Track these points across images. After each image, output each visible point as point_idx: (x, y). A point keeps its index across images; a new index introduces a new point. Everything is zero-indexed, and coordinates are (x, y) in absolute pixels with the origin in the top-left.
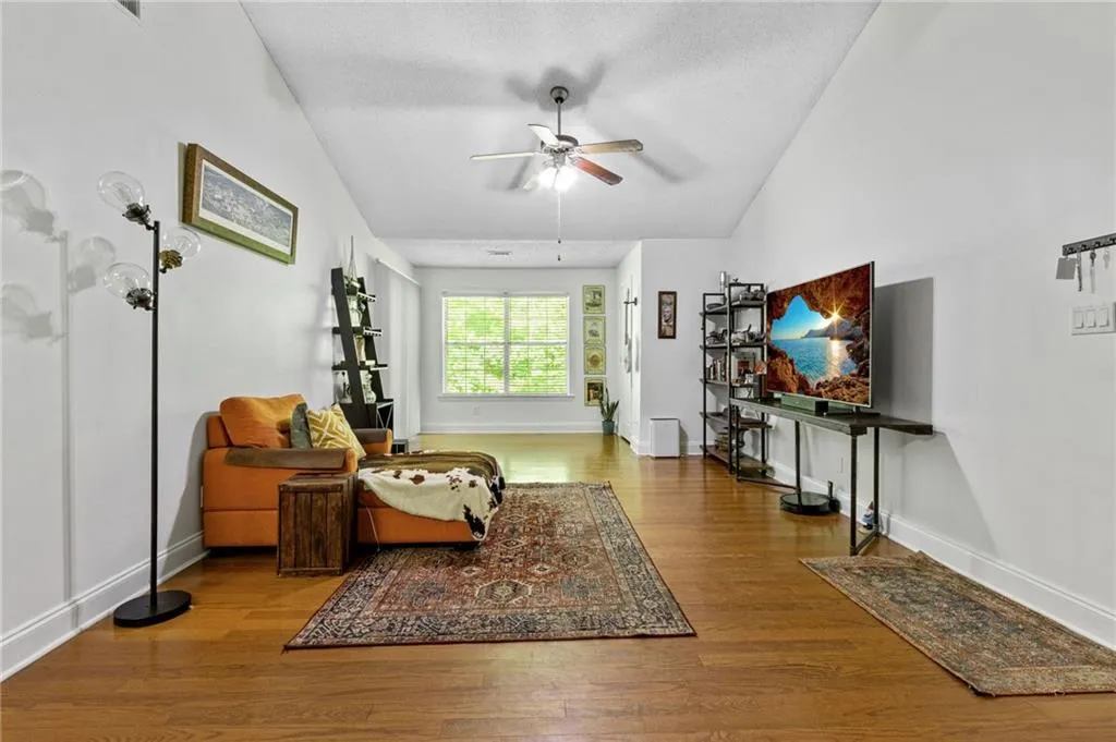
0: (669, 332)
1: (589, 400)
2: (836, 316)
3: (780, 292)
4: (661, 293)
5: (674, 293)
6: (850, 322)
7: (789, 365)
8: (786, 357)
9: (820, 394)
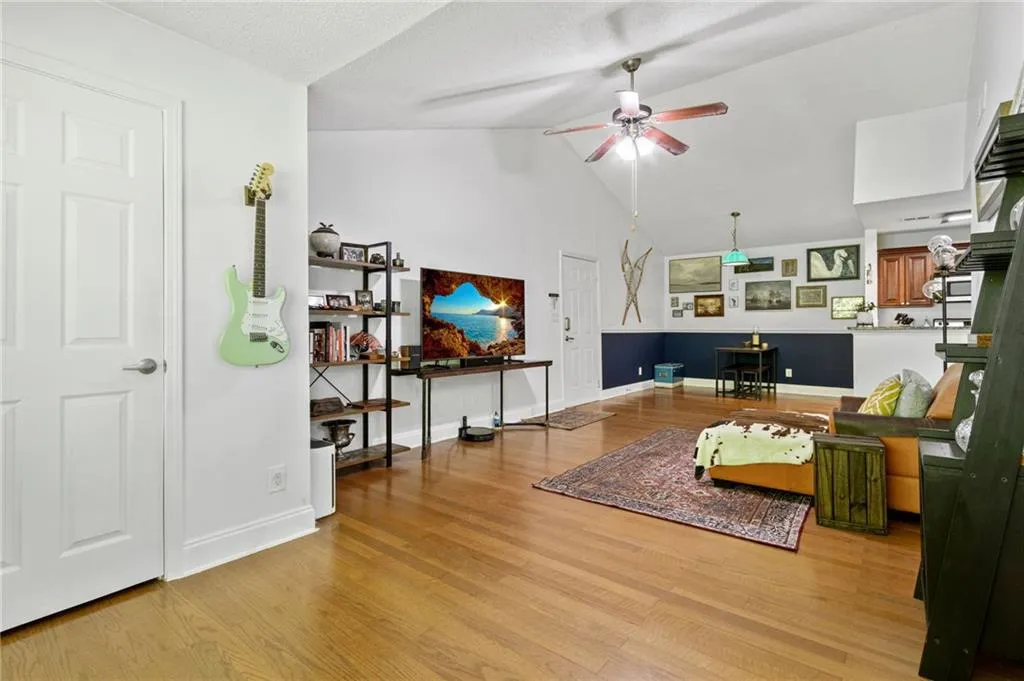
2: (503, 304)
6: (512, 309)
7: (459, 335)
8: (454, 328)
9: (491, 353)
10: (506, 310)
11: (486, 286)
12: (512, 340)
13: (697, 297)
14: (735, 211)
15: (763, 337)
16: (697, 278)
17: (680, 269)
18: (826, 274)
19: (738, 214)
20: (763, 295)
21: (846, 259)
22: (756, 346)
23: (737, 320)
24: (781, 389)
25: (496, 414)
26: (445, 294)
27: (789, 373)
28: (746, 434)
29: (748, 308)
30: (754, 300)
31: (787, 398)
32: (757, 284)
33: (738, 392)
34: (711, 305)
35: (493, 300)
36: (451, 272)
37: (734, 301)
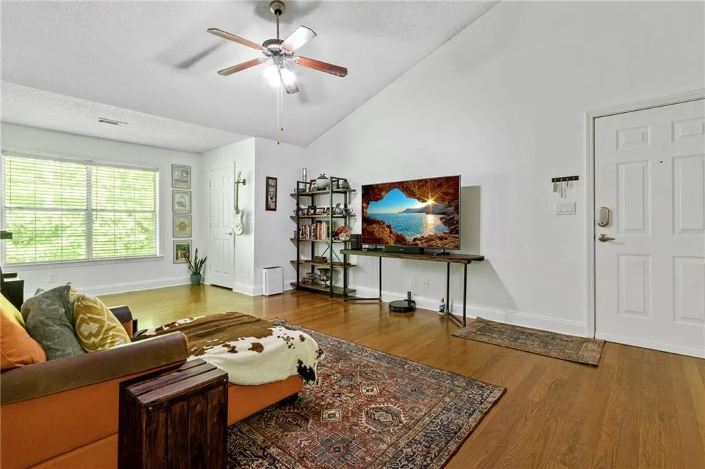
0: (272, 206)
1: (177, 259)
2: (431, 202)
3: (378, 185)
4: (268, 178)
5: (276, 179)
6: (442, 205)
7: (388, 229)
8: (384, 223)
9: (417, 244)
10: (434, 206)
11: (412, 189)
12: (440, 235)
26: (377, 200)
35: (419, 199)
36: (381, 184)
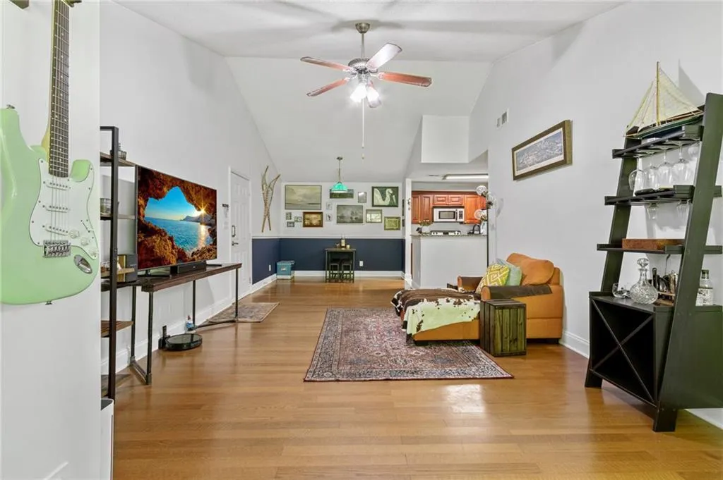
2: (203, 211)
3: (158, 174)
6: (210, 216)
7: (169, 242)
8: (166, 234)
9: (194, 260)
10: (205, 216)
11: (191, 192)
12: (208, 246)
13: (305, 213)
14: (340, 156)
15: (348, 241)
16: (305, 200)
17: (293, 192)
18: (381, 203)
19: (341, 159)
20: (347, 213)
21: (392, 195)
22: (343, 247)
23: (332, 230)
24: (358, 274)
25: (189, 318)
26: (158, 197)
27: (361, 264)
28: (438, 307)
29: (338, 222)
30: (342, 217)
31: (361, 280)
32: (344, 207)
33: (330, 280)
34: (315, 219)
35: (196, 207)
36: (164, 175)
37: (329, 217)
